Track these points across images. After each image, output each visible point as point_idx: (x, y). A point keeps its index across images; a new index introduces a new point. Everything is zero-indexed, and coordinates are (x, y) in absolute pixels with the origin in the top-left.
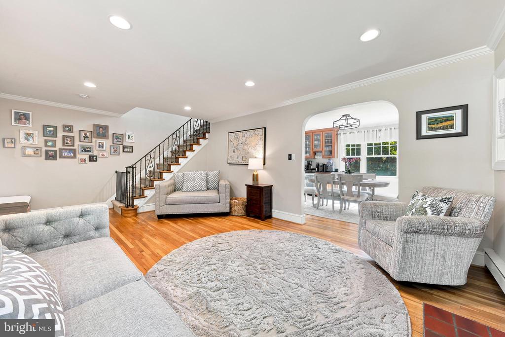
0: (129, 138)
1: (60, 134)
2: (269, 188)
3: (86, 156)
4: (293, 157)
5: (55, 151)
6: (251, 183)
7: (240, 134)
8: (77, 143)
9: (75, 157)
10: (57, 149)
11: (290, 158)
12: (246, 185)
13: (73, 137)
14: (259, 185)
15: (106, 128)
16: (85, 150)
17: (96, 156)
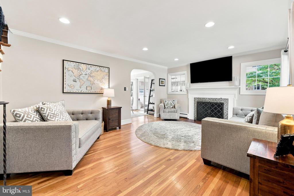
2: (119, 109)
4: (127, 89)
6: (105, 106)
7: (83, 66)
11: (125, 90)
12: (102, 108)
14: (112, 108)
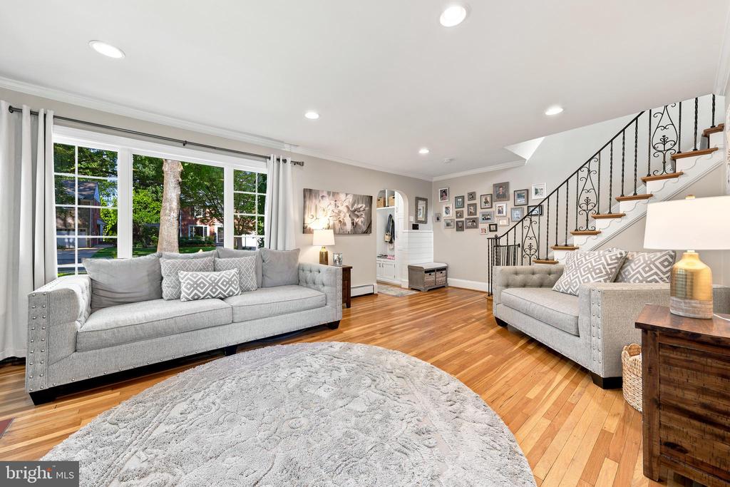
0: (536, 193)
1: (467, 202)
3: (486, 226)
5: (462, 222)
8: (479, 211)
9: (476, 227)
10: (463, 219)
13: (476, 204)
15: (505, 186)
16: (486, 218)
17: (496, 225)
